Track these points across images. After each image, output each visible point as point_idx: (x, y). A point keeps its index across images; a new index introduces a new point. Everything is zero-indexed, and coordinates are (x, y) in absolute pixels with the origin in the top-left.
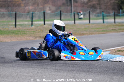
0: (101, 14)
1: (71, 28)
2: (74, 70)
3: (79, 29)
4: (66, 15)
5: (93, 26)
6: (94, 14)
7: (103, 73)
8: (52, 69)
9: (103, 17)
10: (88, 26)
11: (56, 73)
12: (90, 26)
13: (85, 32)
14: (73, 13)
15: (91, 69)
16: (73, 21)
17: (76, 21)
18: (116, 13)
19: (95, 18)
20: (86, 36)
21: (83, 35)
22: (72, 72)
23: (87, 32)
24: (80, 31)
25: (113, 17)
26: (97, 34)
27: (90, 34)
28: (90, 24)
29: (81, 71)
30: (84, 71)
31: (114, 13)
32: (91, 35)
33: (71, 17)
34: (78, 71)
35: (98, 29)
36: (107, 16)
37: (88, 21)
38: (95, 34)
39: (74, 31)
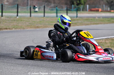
0: (55, 9)
1: (27, 21)
2: (29, 65)
3: (34, 22)
4: (22, 8)
5: (48, 19)
6: (49, 8)
7: (55, 68)
8: (8, 63)
9: (57, 11)
10: (42, 19)
11: (12, 67)
12: (45, 19)
13: (40, 25)
14: (29, 7)
15: (45, 64)
16: (29, 14)
17: (32, 14)
18: (68, 9)
19: (49, 11)
20: (41, 29)
21: (38, 28)
22: (27, 66)
23: (42, 25)
24: (35, 24)
25: (66, 12)
26: (51, 27)
27: (44, 27)
28: (44, 17)
29: (35, 66)
30: (38, 66)
31: (67, 8)
32: (45, 29)
33: (27, 10)
34: (32, 65)
35: (51, 22)
36: (60, 10)
37: (42, 14)
38: (49, 27)
39: (30, 23)
